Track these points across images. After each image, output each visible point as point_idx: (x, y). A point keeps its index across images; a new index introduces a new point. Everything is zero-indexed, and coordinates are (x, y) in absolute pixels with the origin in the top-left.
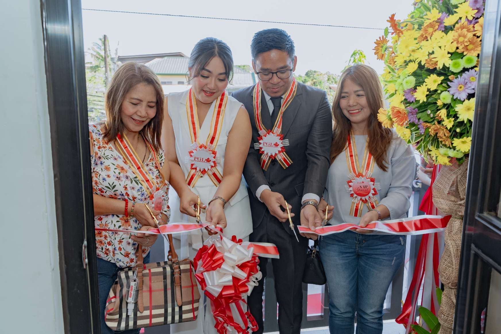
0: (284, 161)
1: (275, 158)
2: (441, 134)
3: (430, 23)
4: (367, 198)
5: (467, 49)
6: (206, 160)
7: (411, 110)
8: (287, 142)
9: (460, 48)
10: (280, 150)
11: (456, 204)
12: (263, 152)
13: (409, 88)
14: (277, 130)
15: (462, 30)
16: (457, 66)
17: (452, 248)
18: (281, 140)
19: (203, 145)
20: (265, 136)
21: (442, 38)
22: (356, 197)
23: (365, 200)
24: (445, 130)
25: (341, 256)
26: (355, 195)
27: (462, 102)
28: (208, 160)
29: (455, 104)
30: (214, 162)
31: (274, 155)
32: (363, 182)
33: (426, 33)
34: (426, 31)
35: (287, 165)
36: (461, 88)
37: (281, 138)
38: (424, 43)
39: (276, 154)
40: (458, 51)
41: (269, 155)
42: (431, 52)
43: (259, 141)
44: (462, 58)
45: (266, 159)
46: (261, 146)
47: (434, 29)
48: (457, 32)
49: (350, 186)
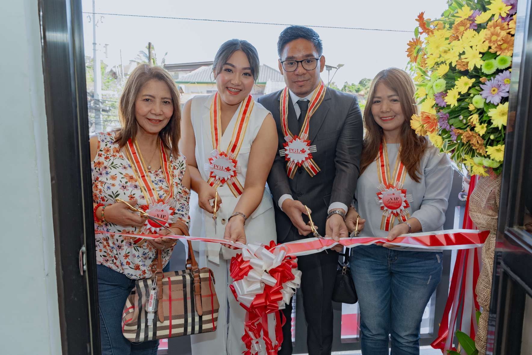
0: (311, 168)
1: (302, 166)
2: (474, 141)
3: (461, 21)
4: (398, 211)
5: (501, 49)
6: (226, 168)
7: (442, 116)
8: (315, 148)
9: (493, 47)
10: (307, 156)
11: (494, 219)
12: (289, 159)
13: (440, 91)
14: (304, 135)
15: (495, 28)
16: (489, 67)
17: (489, 267)
18: (308, 146)
19: (224, 152)
20: (292, 142)
21: (473, 37)
22: (387, 210)
23: (396, 213)
24: (477, 137)
25: (372, 273)
26: (386, 208)
27: (495, 106)
28: (228, 169)
29: (488, 108)
30: (234, 172)
31: (300, 162)
32: (394, 194)
33: (457, 33)
34: (457, 29)
35: (315, 173)
36: (494, 91)
37: (308, 144)
38: (455, 43)
39: (302, 161)
40: (490, 50)
41: (296, 162)
42: (461, 52)
43: (285, 148)
44: (495, 58)
45: (292, 166)
46: (287, 152)
47: (465, 27)
48: (489, 30)
49: (380, 198)
